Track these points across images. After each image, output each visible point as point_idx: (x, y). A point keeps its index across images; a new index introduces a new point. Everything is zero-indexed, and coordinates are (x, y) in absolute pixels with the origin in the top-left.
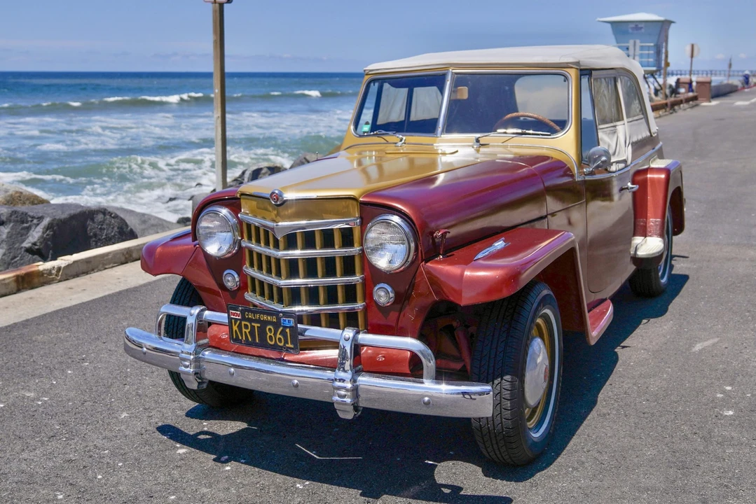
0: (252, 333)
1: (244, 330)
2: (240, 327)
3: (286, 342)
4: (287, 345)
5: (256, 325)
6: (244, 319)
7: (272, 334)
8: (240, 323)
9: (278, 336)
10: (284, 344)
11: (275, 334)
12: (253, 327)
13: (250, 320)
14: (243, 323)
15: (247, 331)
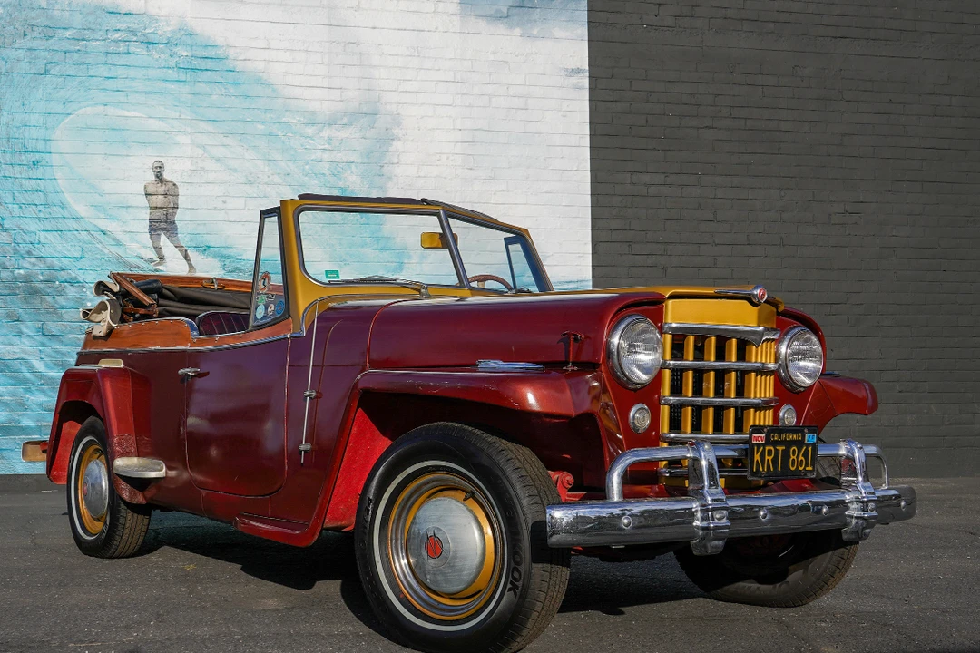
0: (775, 461)
1: (767, 458)
2: (762, 456)
3: (807, 465)
4: (807, 469)
5: (781, 448)
6: (768, 442)
7: (795, 457)
8: (764, 450)
9: (801, 458)
10: (804, 469)
11: (797, 457)
12: (777, 451)
13: (775, 443)
14: (767, 448)
15: (770, 458)
